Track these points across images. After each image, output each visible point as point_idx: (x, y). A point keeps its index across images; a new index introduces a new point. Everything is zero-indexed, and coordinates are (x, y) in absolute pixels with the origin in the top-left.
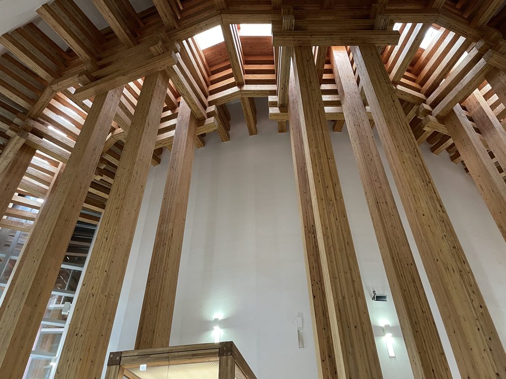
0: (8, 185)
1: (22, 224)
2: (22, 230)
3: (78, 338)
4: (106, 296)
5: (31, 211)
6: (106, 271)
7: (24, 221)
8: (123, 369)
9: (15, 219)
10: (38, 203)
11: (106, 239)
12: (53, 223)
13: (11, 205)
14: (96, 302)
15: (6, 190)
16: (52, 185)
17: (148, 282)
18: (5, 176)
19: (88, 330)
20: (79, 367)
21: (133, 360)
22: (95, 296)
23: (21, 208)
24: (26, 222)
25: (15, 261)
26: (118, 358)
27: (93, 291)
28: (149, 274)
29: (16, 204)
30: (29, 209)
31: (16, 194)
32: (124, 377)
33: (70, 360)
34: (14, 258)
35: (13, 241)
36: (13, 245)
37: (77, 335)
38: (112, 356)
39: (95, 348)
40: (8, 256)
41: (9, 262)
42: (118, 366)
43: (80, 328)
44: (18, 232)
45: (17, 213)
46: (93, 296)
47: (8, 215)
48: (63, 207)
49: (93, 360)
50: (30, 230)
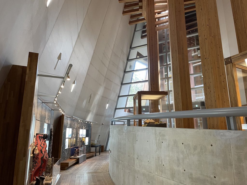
0: (151, 11)
1: (165, 25)
2: (166, 28)
3: (207, 60)
4: (213, 37)
5: (166, 18)
6: (208, 25)
7: (165, 24)
8: (235, 65)
9: (162, 25)
10: (167, 13)
11: (201, 9)
12: (174, 16)
13: (157, 20)
14: (209, 41)
15: (151, 13)
16: (168, 2)
17: (235, 22)
18: (148, 8)
19: (210, 55)
20: (213, 71)
21: (239, 59)
22: (207, 39)
23: (161, 19)
24: (166, 24)
25: (169, 42)
26: (229, 60)
27: (205, 37)
28: (234, 18)
29: (159, 18)
30: (164, 18)
31: (157, 14)
32: (236, 68)
33: (207, 70)
34: (168, 41)
35: (165, 34)
36: (166, 36)
37: (206, 58)
38: (226, 60)
39: (217, 61)
40: (166, 42)
41: (168, 43)
42: (231, 64)
43: (206, 55)
44: (165, 30)
45: (161, 22)
46: (206, 39)
47: (158, 24)
48: (175, 6)
49: (218, 67)
50: (168, 27)
